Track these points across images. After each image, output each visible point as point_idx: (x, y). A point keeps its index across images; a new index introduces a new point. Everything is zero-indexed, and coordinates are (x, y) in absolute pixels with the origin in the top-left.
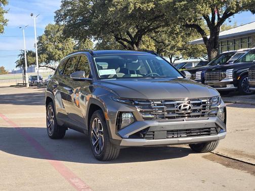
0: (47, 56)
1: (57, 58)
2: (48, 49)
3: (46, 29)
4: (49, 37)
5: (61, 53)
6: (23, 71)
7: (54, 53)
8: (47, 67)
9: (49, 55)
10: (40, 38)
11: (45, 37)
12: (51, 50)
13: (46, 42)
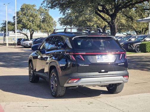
0: (22, 26)
1: (28, 27)
2: (23, 21)
3: (22, 7)
4: (24, 12)
5: (32, 24)
6: (4, 35)
7: (27, 24)
8: (21, 33)
9: (23, 24)
10: (18, 13)
11: (20, 12)
12: (25, 21)
13: (21, 16)
